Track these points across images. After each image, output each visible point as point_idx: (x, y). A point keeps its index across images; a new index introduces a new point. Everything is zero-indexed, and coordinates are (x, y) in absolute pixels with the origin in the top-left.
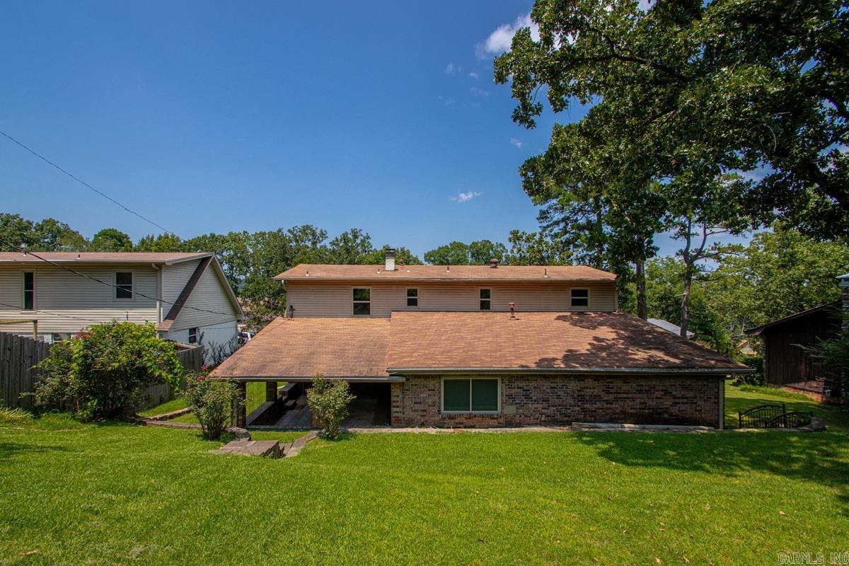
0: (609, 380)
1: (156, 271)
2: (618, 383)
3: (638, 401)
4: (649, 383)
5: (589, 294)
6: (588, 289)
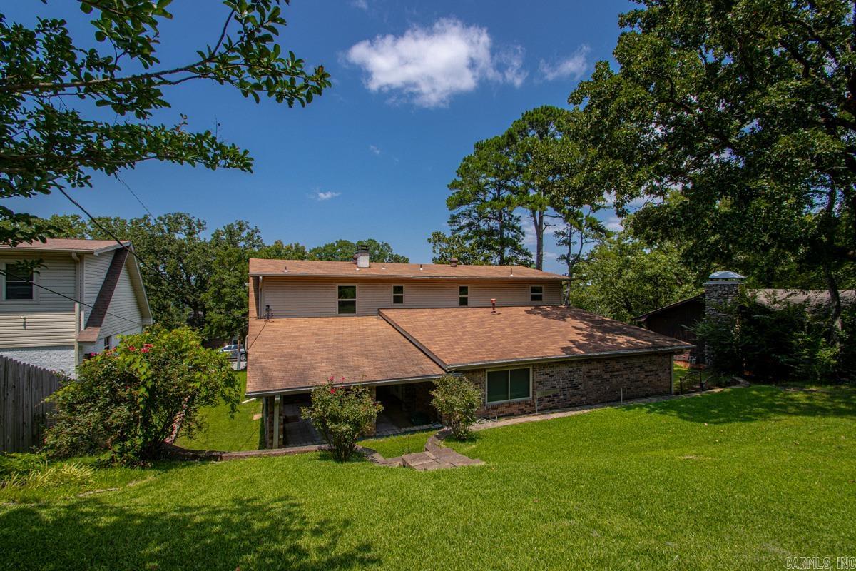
0: (607, 362)
2: (613, 363)
3: (625, 376)
4: (631, 362)
5: (543, 290)
6: (543, 286)
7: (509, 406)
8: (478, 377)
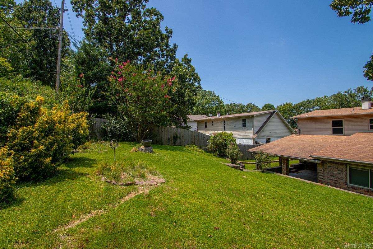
1: (252, 118)
8: (340, 167)
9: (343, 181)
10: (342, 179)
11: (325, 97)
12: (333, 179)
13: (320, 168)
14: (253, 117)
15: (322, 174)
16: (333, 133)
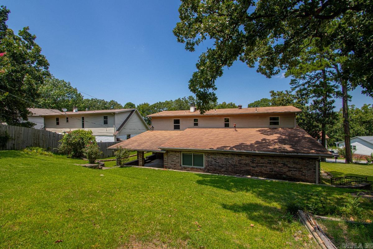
6: (279, 117)
7: (192, 169)
8: (177, 154)
9: (179, 164)
10: (178, 162)
11: (171, 100)
12: (173, 164)
13: (165, 156)
14: (114, 114)
15: (166, 161)
16: (174, 129)
